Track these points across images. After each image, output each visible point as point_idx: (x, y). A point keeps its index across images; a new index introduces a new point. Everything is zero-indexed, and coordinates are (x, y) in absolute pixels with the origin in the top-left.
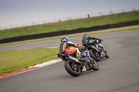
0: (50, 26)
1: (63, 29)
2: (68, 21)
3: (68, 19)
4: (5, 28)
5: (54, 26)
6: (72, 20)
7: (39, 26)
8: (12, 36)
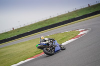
0: (63, 17)
1: (72, 17)
2: (75, 11)
3: (75, 10)
4: (31, 24)
5: (66, 17)
6: (78, 10)
7: (55, 18)
8: (36, 28)
